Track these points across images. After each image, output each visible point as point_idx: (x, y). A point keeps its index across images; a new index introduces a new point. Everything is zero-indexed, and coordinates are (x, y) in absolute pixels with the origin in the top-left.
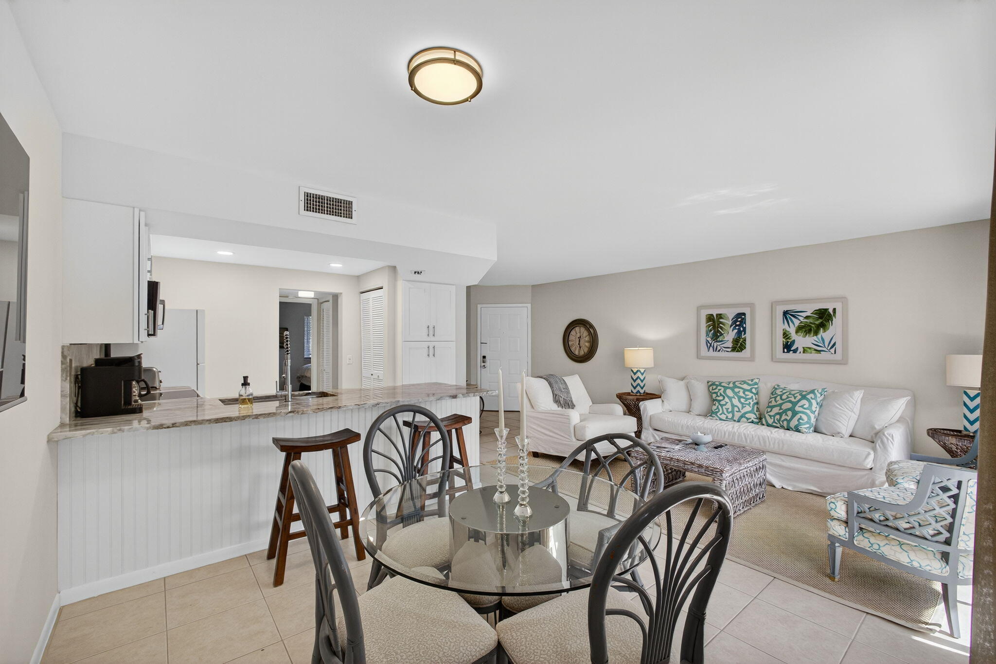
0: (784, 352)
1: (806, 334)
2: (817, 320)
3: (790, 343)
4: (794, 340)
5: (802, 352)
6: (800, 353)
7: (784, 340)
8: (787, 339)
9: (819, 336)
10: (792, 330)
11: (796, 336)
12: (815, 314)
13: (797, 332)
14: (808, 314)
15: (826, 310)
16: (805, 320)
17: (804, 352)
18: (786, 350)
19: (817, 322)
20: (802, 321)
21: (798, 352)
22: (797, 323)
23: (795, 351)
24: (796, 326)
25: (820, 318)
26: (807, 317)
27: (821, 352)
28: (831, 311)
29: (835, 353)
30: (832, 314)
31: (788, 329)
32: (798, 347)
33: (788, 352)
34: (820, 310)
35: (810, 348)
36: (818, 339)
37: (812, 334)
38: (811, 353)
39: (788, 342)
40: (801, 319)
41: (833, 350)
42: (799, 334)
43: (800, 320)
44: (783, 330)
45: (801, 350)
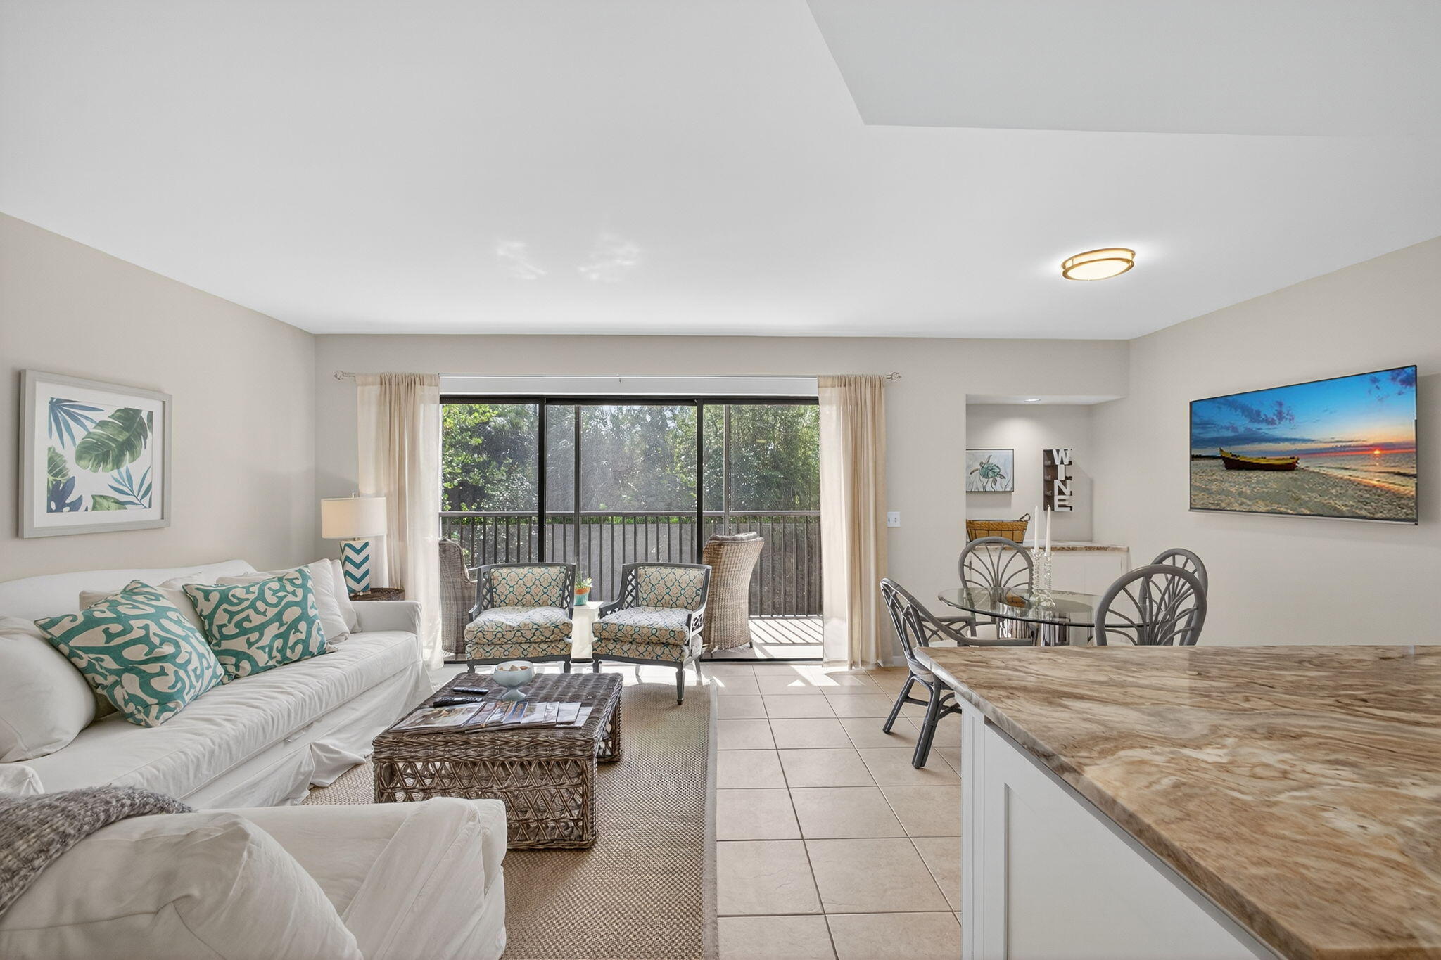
0: (50, 510)
1: (99, 464)
2: (121, 433)
3: (63, 487)
4: (74, 477)
5: (90, 508)
6: (86, 510)
7: (51, 479)
8: (56, 475)
9: (123, 470)
10: (68, 453)
11: (76, 465)
12: (118, 418)
13: (79, 457)
14: (104, 416)
15: (137, 412)
16: (98, 431)
17: (94, 508)
18: (53, 506)
19: (121, 439)
20: (92, 430)
21: (83, 508)
22: (80, 434)
23: (75, 506)
24: (78, 442)
25: (126, 428)
26: (102, 424)
27: (127, 506)
28: (144, 415)
29: (150, 507)
30: (146, 422)
31: (59, 449)
32: (81, 496)
33: (59, 509)
34: (126, 410)
35: (105, 497)
36: (120, 474)
37: (109, 466)
38: (108, 509)
39: (59, 483)
40: (90, 426)
41: (145, 501)
42: (83, 463)
43: (86, 429)
44: (50, 449)
45: (88, 502)
